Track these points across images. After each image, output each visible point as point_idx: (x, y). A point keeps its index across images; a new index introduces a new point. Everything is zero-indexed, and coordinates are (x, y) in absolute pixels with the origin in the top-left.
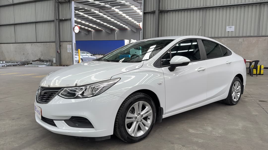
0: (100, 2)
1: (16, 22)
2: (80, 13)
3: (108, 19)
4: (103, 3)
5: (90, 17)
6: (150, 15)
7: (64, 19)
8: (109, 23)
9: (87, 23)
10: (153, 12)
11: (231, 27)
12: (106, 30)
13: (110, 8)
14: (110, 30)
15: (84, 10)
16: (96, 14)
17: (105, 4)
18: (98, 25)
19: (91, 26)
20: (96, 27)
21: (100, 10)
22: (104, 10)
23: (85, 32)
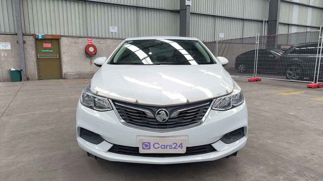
11: (114, 28)
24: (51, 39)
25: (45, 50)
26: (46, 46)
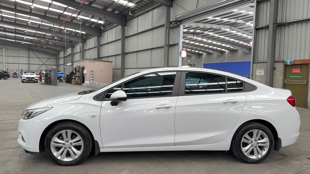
0: (229, 19)
1: (139, 49)
2: (210, 33)
3: (243, 36)
4: (233, 19)
5: (222, 37)
6: (264, 30)
7: (172, 44)
8: (246, 41)
9: (219, 44)
10: (267, 27)
12: (242, 50)
13: (244, 24)
14: (249, 49)
15: (213, 30)
16: (228, 32)
17: (236, 20)
18: (232, 44)
19: (224, 46)
20: (231, 47)
21: (230, 28)
22: (237, 27)
23: (217, 54)
24: (301, 64)
25: (293, 75)
26: (295, 71)
